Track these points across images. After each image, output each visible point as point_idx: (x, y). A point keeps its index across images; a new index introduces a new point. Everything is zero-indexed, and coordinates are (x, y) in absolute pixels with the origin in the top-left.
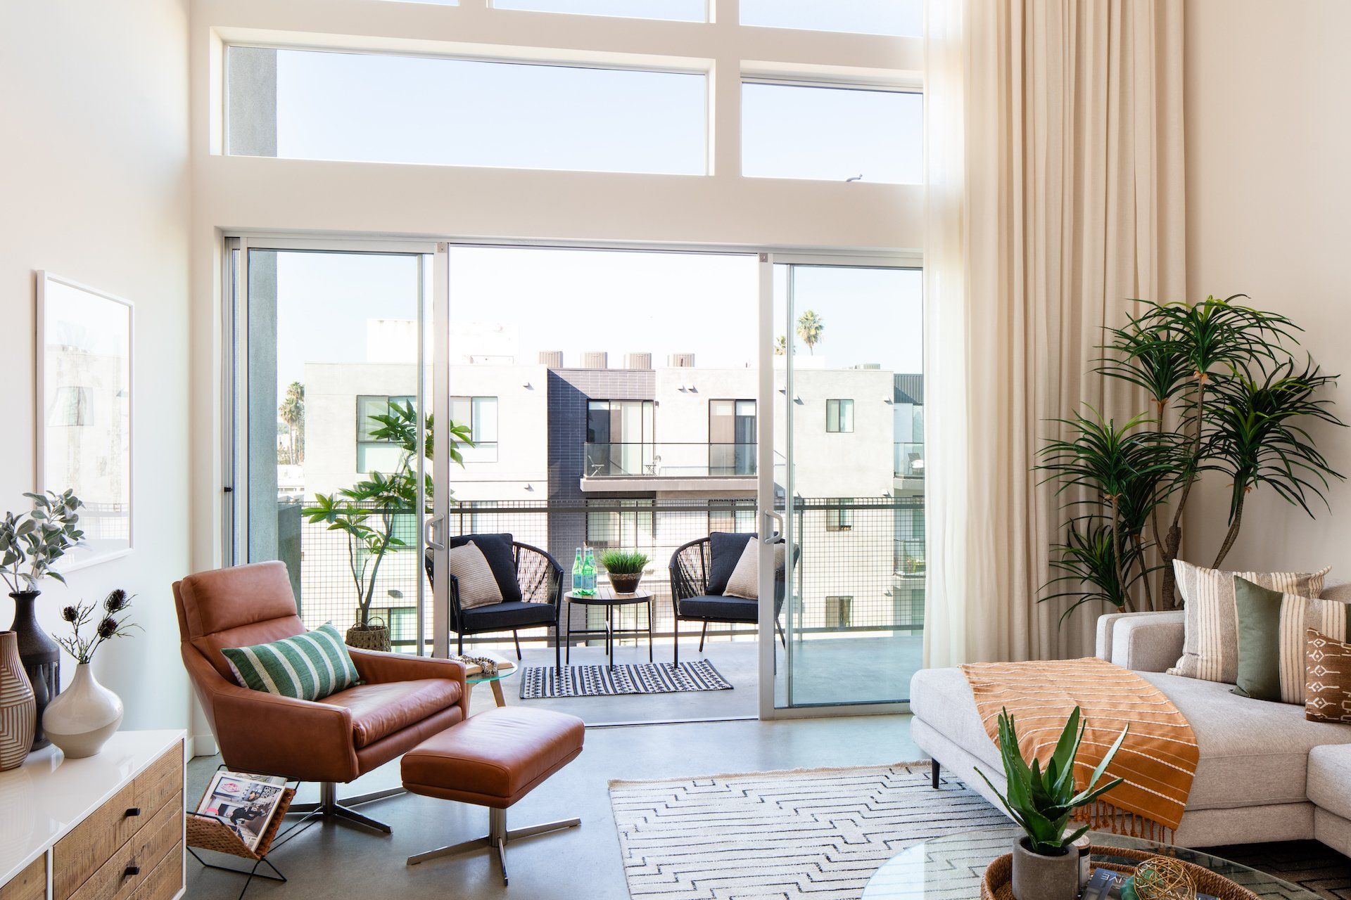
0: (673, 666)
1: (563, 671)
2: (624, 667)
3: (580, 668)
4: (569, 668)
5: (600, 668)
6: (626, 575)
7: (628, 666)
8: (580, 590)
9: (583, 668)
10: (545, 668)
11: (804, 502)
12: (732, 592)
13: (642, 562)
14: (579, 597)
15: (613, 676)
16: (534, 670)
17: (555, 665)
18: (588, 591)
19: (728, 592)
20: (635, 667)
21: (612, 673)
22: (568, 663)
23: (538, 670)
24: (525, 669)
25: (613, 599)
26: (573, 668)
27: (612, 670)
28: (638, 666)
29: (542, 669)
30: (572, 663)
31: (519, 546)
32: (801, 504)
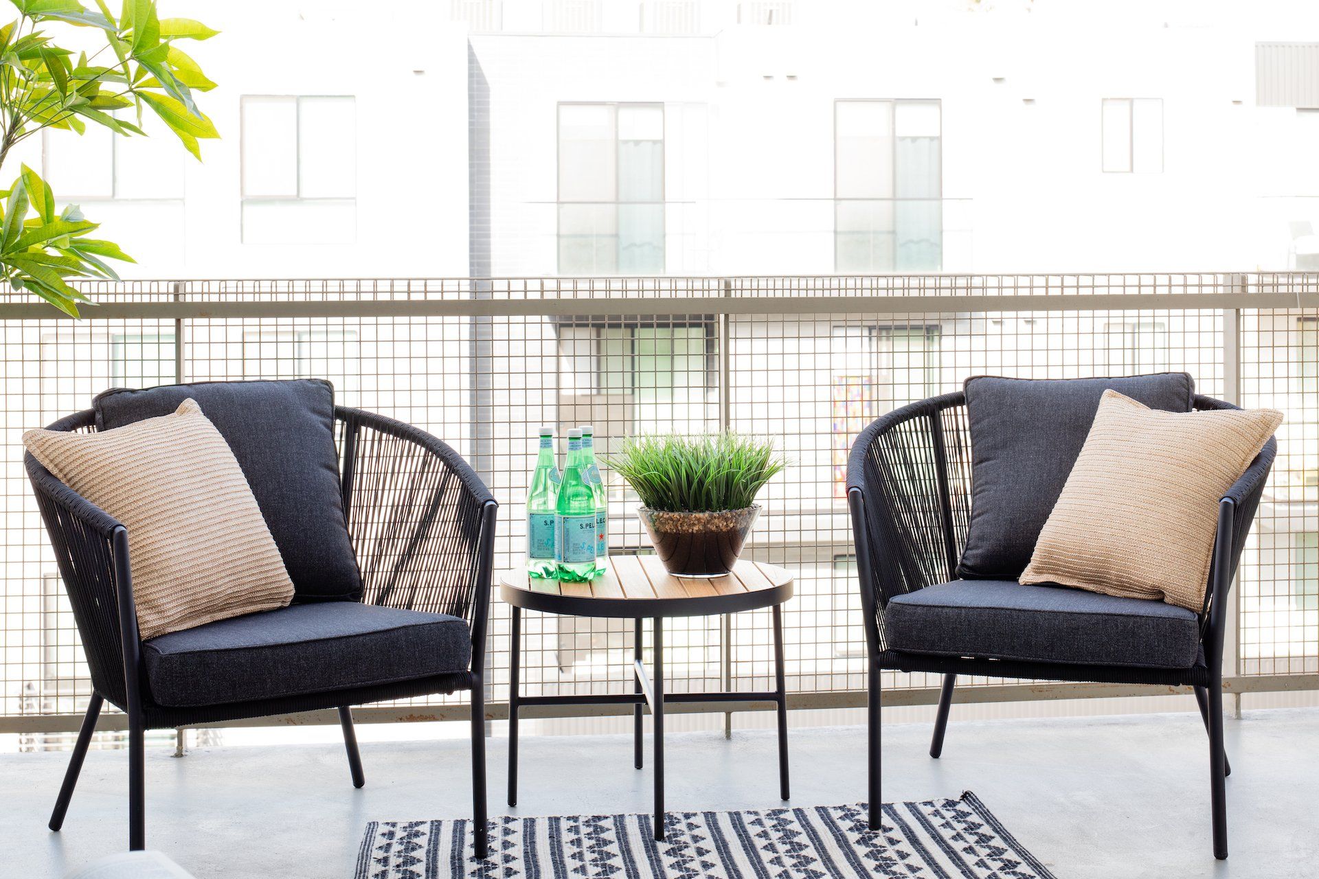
0: (864, 816)
1: (496, 836)
2: (699, 820)
3: (554, 822)
4: (518, 826)
5: (619, 820)
6: (705, 516)
7: (710, 817)
8: (552, 565)
9: (564, 825)
10: (436, 826)
11: (1244, 286)
12: (1054, 571)
13: (753, 472)
14: (549, 587)
15: (667, 861)
16: (400, 833)
17: (468, 813)
18: (579, 569)
19: (1039, 571)
20: (736, 818)
21: (662, 847)
22: (512, 801)
23: (412, 831)
24: (372, 826)
25: (661, 596)
26: (530, 824)
27: (659, 836)
28: (747, 819)
29: (426, 828)
30: (525, 807)
31: (355, 420)
32: (1237, 290)
